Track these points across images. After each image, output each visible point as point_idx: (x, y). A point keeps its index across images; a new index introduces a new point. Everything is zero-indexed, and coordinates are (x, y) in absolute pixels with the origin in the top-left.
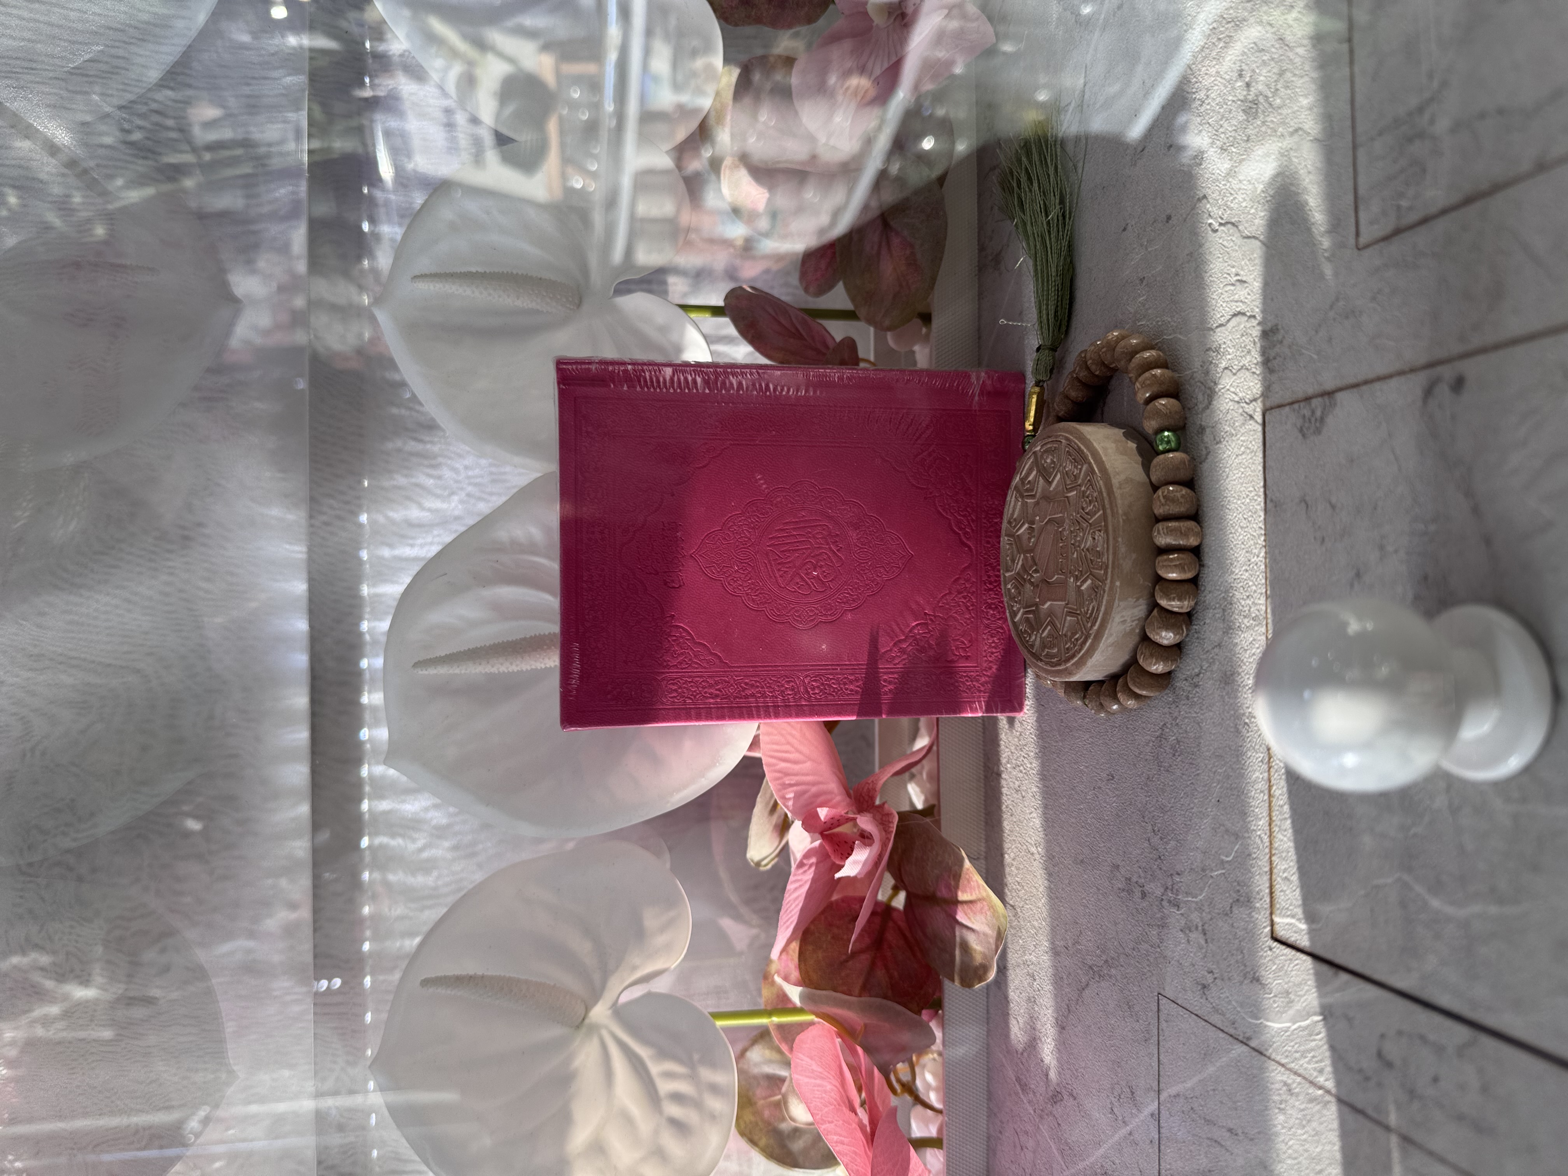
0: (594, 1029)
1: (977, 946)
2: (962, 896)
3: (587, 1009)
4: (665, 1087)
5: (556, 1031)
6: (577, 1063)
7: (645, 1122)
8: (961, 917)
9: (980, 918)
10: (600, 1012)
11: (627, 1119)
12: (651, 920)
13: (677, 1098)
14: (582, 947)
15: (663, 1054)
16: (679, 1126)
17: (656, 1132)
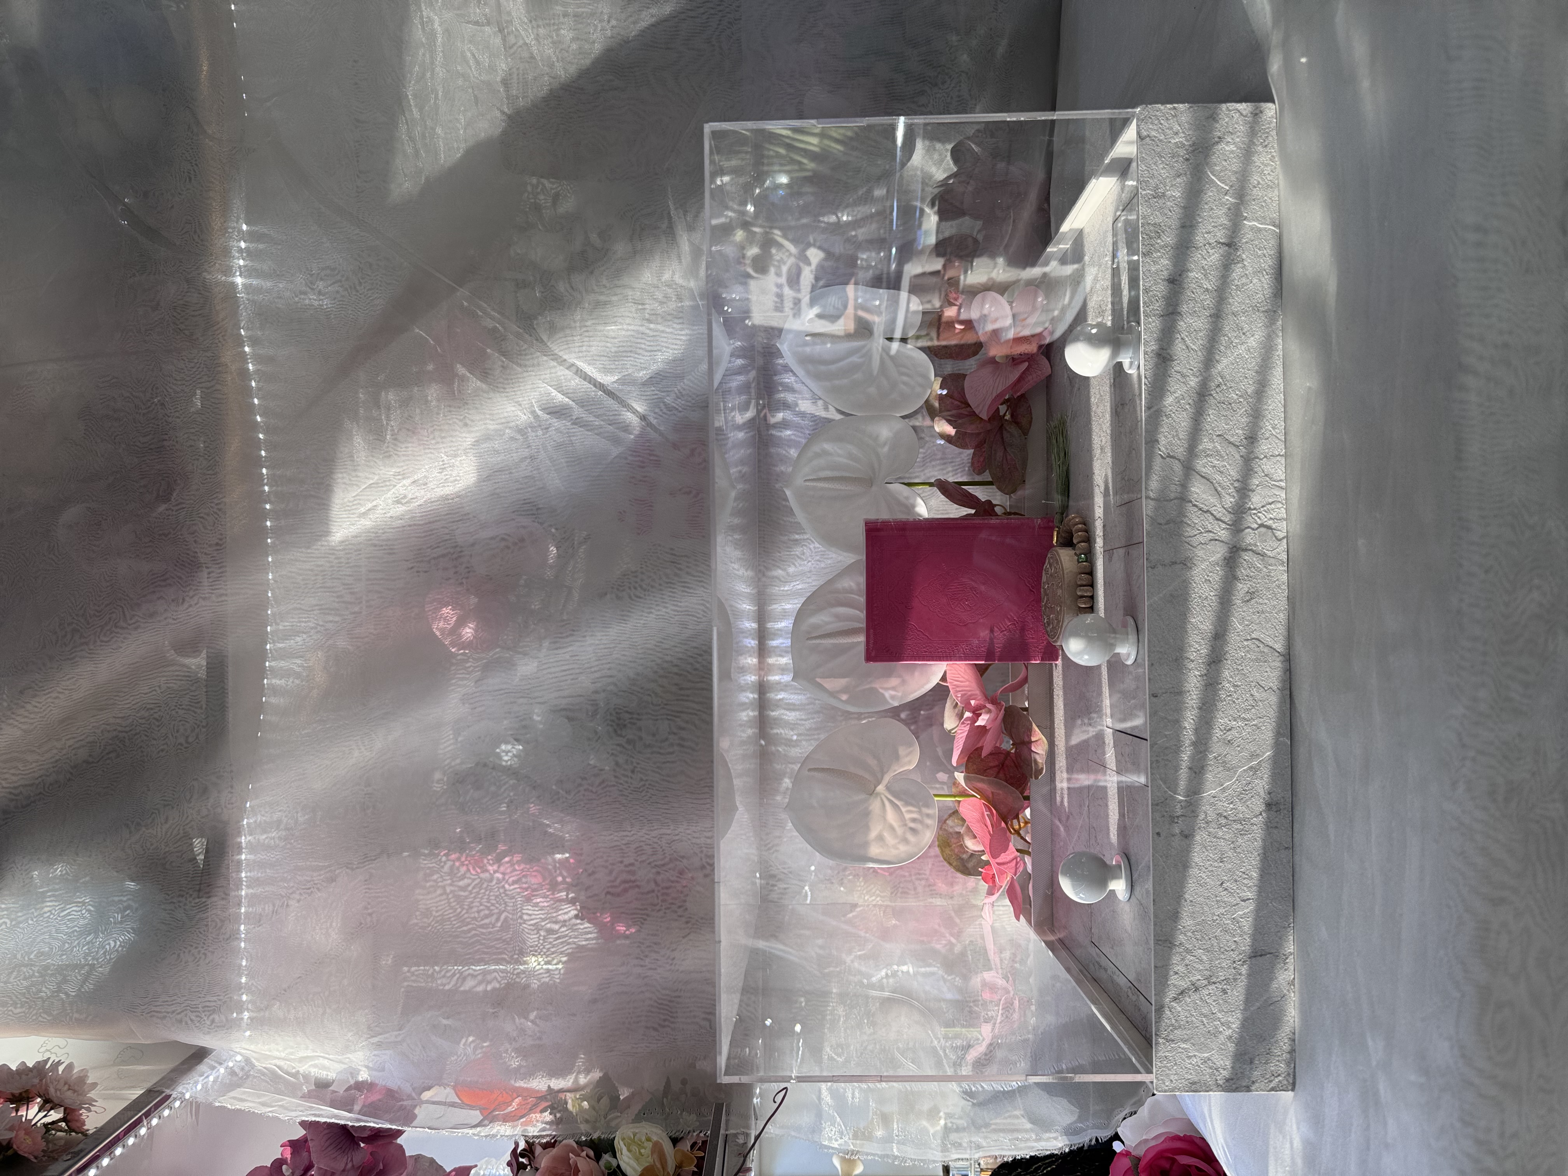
0: (878, 794)
1: (1039, 760)
2: (1033, 739)
3: (875, 787)
4: (908, 816)
5: (862, 796)
6: (871, 808)
7: (900, 831)
8: (1033, 749)
9: (1040, 747)
10: (881, 788)
11: (892, 828)
12: (902, 751)
13: (914, 820)
14: (872, 762)
15: (907, 804)
16: (913, 830)
17: (904, 833)
